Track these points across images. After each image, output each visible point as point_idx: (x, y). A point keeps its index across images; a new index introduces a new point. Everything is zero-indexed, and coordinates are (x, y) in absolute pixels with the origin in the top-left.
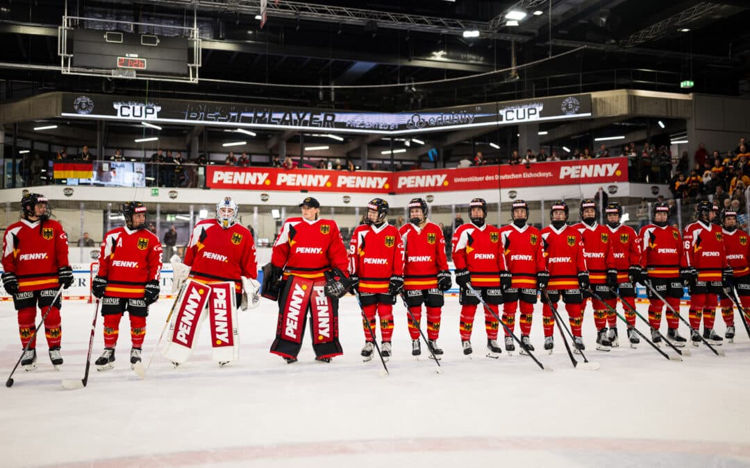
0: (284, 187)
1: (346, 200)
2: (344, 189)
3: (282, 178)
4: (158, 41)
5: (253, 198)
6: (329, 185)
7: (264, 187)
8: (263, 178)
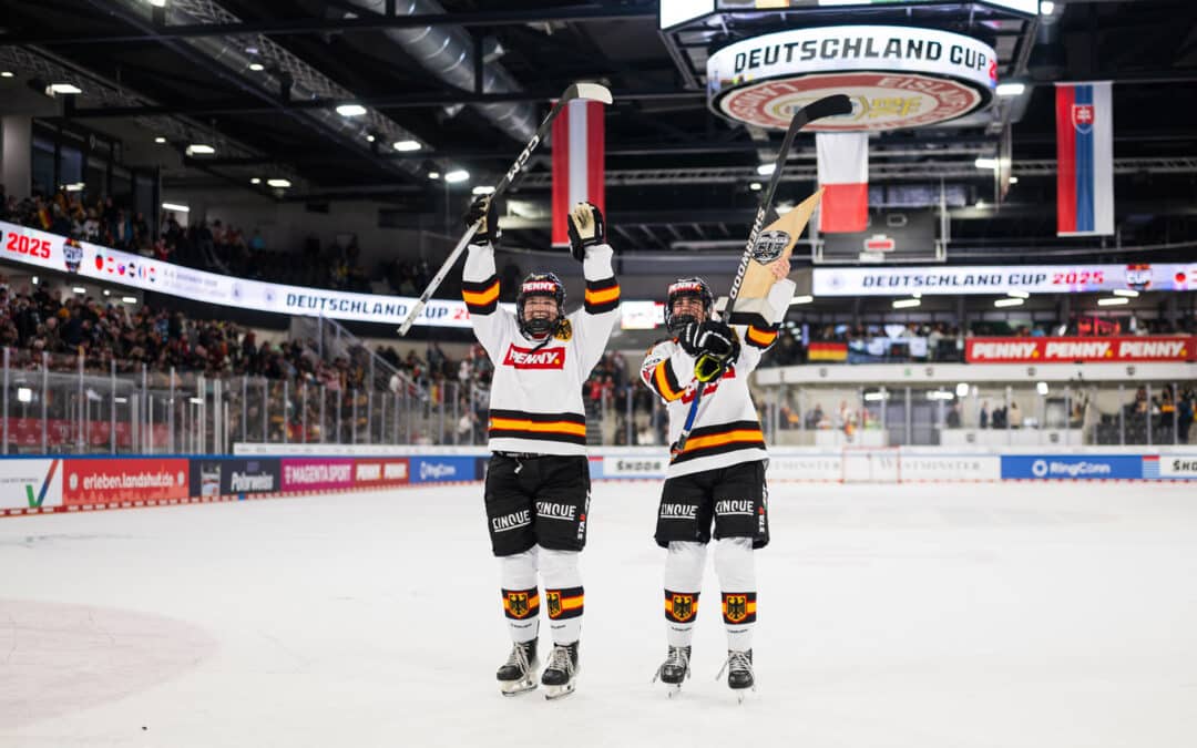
0: (1055, 359)
1: (1131, 371)
2: (1129, 358)
3: (1052, 349)
4: (905, 220)
5: (1018, 373)
6: (1110, 354)
7: (1031, 360)
8: (1029, 349)
